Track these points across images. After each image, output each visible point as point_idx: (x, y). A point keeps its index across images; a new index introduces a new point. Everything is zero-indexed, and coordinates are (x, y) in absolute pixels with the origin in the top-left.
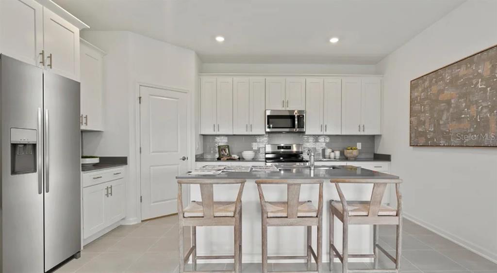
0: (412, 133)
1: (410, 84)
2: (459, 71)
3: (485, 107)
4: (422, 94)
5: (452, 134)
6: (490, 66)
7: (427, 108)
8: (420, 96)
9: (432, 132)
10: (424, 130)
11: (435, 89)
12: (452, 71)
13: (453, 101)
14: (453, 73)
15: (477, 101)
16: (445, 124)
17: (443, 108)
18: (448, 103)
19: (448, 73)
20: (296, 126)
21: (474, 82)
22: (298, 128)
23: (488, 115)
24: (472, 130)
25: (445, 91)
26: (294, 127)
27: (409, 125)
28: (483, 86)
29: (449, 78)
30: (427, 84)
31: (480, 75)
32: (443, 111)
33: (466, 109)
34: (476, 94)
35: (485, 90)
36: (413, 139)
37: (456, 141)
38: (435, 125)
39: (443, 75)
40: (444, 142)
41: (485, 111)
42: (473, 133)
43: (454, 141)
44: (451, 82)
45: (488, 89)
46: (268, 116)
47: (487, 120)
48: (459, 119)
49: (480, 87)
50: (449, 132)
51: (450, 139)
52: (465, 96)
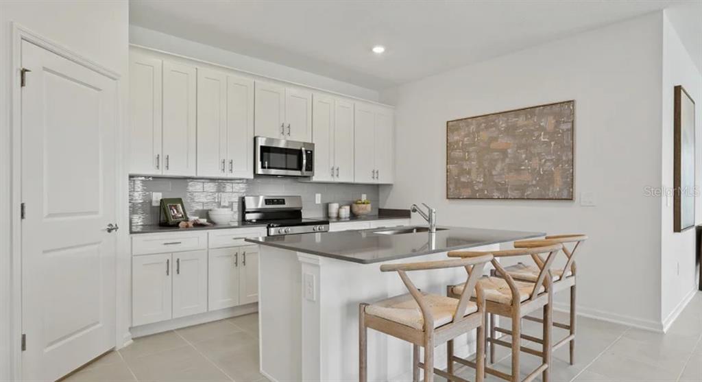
0: (450, 183)
1: (446, 126)
2: (517, 121)
3: (548, 160)
4: (466, 139)
5: (509, 187)
6: (553, 121)
7: (473, 155)
8: (463, 141)
9: (480, 183)
10: (469, 180)
11: (484, 135)
12: (508, 119)
13: (509, 151)
14: (510, 121)
15: (539, 154)
16: (500, 175)
17: (497, 157)
18: (504, 152)
19: (503, 120)
20: (304, 168)
21: (536, 134)
22: (306, 170)
23: (553, 169)
24: (534, 182)
25: (499, 140)
26: (300, 168)
27: (445, 174)
28: (546, 140)
29: (504, 125)
30: (473, 128)
31: (543, 129)
32: (496, 161)
33: (527, 161)
34: (539, 146)
35: (548, 144)
36: (452, 190)
37: (516, 194)
38: (485, 175)
39: (497, 121)
40: (498, 195)
41: (548, 164)
42: (534, 186)
43: (511, 194)
44: (507, 129)
45: (553, 143)
46: (262, 147)
47: (552, 173)
48: (518, 171)
49: (543, 140)
50: (505, 184)
51: (507, 191)
52: (525, 147)
